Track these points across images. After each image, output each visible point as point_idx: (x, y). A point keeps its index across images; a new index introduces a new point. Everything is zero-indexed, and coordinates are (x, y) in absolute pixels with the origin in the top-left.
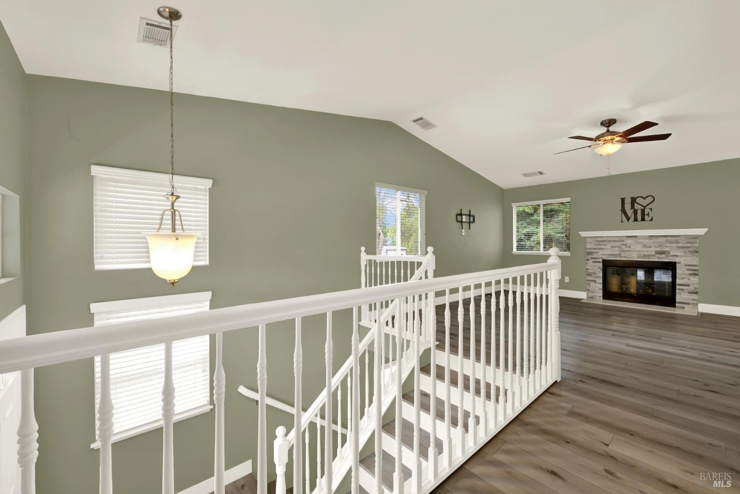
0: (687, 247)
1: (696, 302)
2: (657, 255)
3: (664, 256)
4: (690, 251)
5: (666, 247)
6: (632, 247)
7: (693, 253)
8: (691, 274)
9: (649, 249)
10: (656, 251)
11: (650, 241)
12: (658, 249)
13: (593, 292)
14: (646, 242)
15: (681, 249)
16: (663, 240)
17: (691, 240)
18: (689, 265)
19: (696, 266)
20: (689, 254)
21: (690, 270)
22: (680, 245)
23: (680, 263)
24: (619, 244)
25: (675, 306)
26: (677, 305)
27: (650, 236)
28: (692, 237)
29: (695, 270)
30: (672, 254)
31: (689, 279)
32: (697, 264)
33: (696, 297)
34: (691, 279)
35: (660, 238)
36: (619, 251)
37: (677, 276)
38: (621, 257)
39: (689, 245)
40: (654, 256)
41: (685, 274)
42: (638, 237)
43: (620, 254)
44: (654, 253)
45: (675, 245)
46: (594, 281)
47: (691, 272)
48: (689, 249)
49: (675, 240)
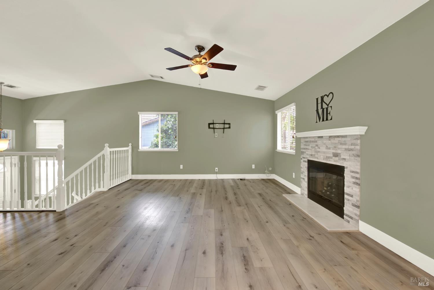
0: (351, 150)
1: (357, 218)
2: (334, 158)
3: (337, 158)
4: (354, 155)
5: (339, 148)
6: (321, 148)
7: (355, 157)
8: (355, 183)
9: (329, 150)
10: (333, 153)
11: (330, 141)
12: (334, 151)
13: (303, 190)
14: (328, 142)
15: (348, 152)
16: (337, 140)
17: (354, 141)
18: (353, 172)
19: (357, 173)
20: (353, 158)
21: (353, 177)
22: (347, 147)
23: (347, 168)
24: (314, 145)
25: (343, 218)
26: (345, 216)
27: (330, 137)
28: (356, 137)
29: (357, 178)
30: (342, 157)
31: (352, 189)
32: (359, 171)
33: (357, 211)
34: (354, 189)
35: (336, 139)
36: (315, 152)
37: (345, 183)
38: (315, 158)
39: (353, 147)
40: (331, 158)
41: (350, 182)
42: (323, 137)
43: (315, 155)
44: (332, 155)
45: (344, 147)
46: (304, 179)
47: (354, 180)
48: (354, 152)
49: (344, 141)
